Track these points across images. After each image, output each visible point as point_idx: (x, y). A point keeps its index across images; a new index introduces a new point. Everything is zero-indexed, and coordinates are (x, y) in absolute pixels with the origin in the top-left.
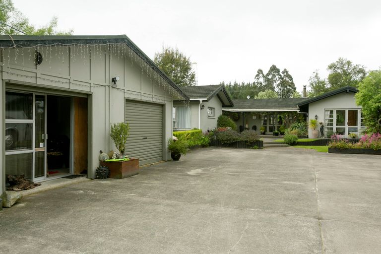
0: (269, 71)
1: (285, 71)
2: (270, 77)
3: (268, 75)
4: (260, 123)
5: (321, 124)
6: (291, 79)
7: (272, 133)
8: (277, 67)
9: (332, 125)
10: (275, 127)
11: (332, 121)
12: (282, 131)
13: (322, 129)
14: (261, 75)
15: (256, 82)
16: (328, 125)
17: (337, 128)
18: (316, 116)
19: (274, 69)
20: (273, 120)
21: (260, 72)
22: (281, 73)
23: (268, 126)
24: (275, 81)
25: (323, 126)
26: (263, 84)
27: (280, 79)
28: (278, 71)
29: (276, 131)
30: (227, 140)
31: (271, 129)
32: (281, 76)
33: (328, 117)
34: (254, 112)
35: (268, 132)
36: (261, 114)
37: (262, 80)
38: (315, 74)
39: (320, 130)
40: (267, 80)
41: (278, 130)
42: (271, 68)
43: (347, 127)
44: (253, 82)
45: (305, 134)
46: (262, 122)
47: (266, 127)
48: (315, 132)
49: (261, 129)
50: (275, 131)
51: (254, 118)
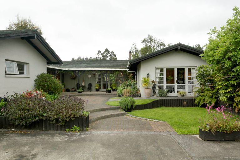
0: (105, 52)
1: (112, 52)
2: (105, 55)
3: (104, 53)
4: (95, 81)
5: (153, 82)
6: (115, 56)
7: (105, 90)
8: (108, 50)
9: (163, 84)
10: (107, 84)
11: (162, 79)
12: (114, 88)
13: (154, 88)
14: (100, 53)
15: (97, 57)
16: (159, 84)
17: (167, 86)
18: (148, 74)
19: (107, 50)
20: (106, 78)
21: (99, 51)
22: (110, 53)
23: (102, 83)
24: (107, 57)
25: (155, 84)
26: (101, 58)
27: (110, 56)
28: (109, 52)
29: (109, 89)
30: (21, 119)
31: (105, 86)
32: (110, 54)
33: (159, 75)
34: (88, 71)
35: (102, 89)
36: (95, 73)
37: (101, 56)
38: (134, 46)
39: (152, 89)
40: (103, 56)
41: (111, 87)
42: (105, 50)
43: (176, 85)
44: (96, 57)
45: (137, 93)
46: (97, 80)
47: (100, 85)
48: (148, 91)
49: (96, 87)
50: (107, 88)
51: (90, 76)
